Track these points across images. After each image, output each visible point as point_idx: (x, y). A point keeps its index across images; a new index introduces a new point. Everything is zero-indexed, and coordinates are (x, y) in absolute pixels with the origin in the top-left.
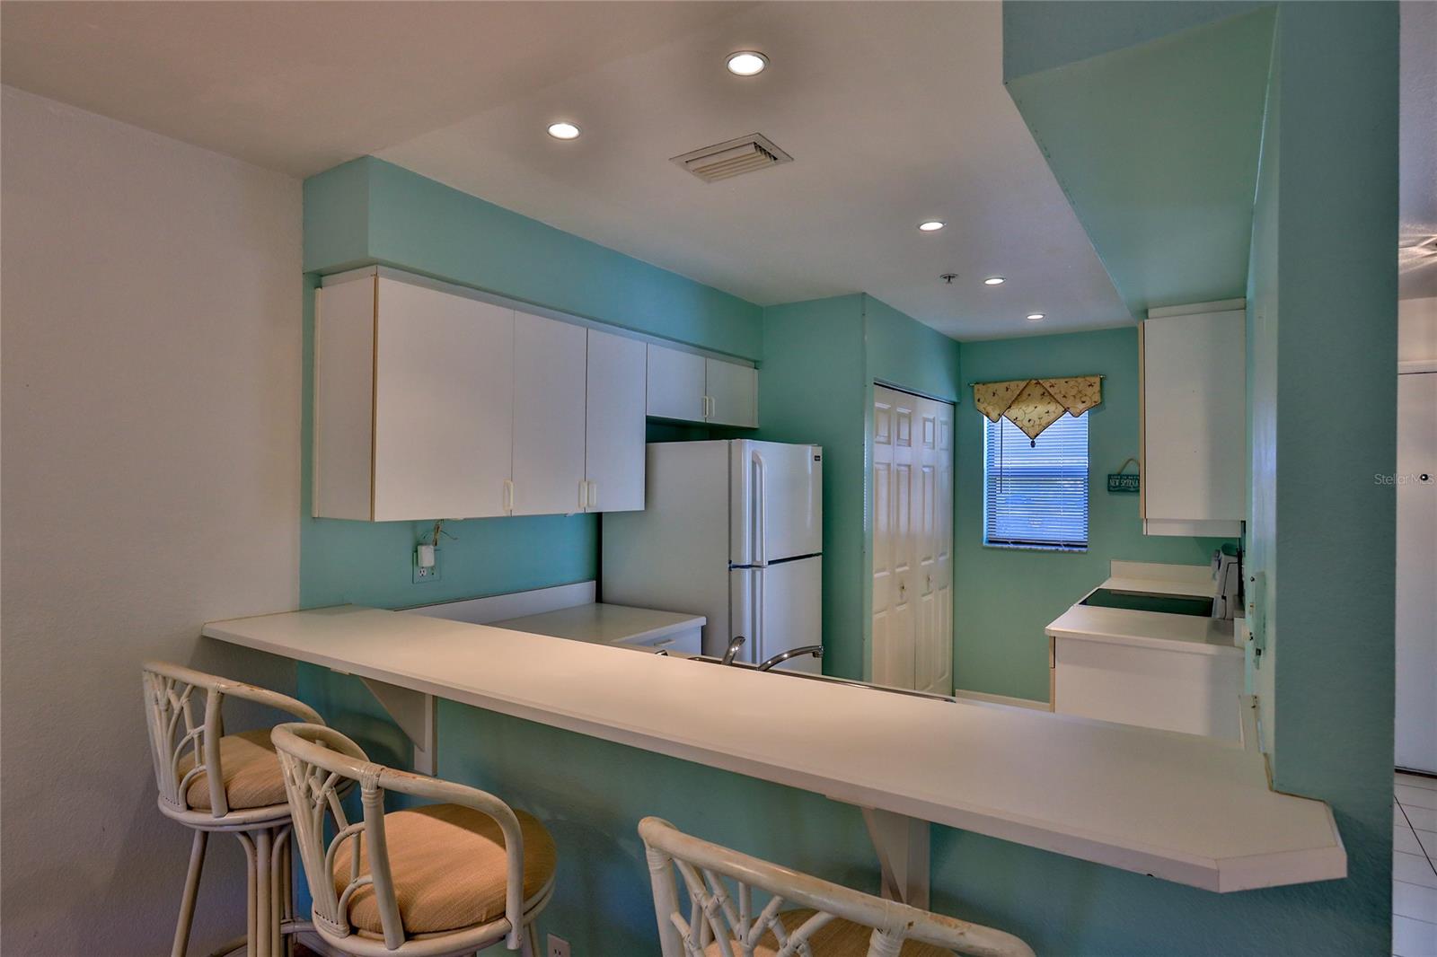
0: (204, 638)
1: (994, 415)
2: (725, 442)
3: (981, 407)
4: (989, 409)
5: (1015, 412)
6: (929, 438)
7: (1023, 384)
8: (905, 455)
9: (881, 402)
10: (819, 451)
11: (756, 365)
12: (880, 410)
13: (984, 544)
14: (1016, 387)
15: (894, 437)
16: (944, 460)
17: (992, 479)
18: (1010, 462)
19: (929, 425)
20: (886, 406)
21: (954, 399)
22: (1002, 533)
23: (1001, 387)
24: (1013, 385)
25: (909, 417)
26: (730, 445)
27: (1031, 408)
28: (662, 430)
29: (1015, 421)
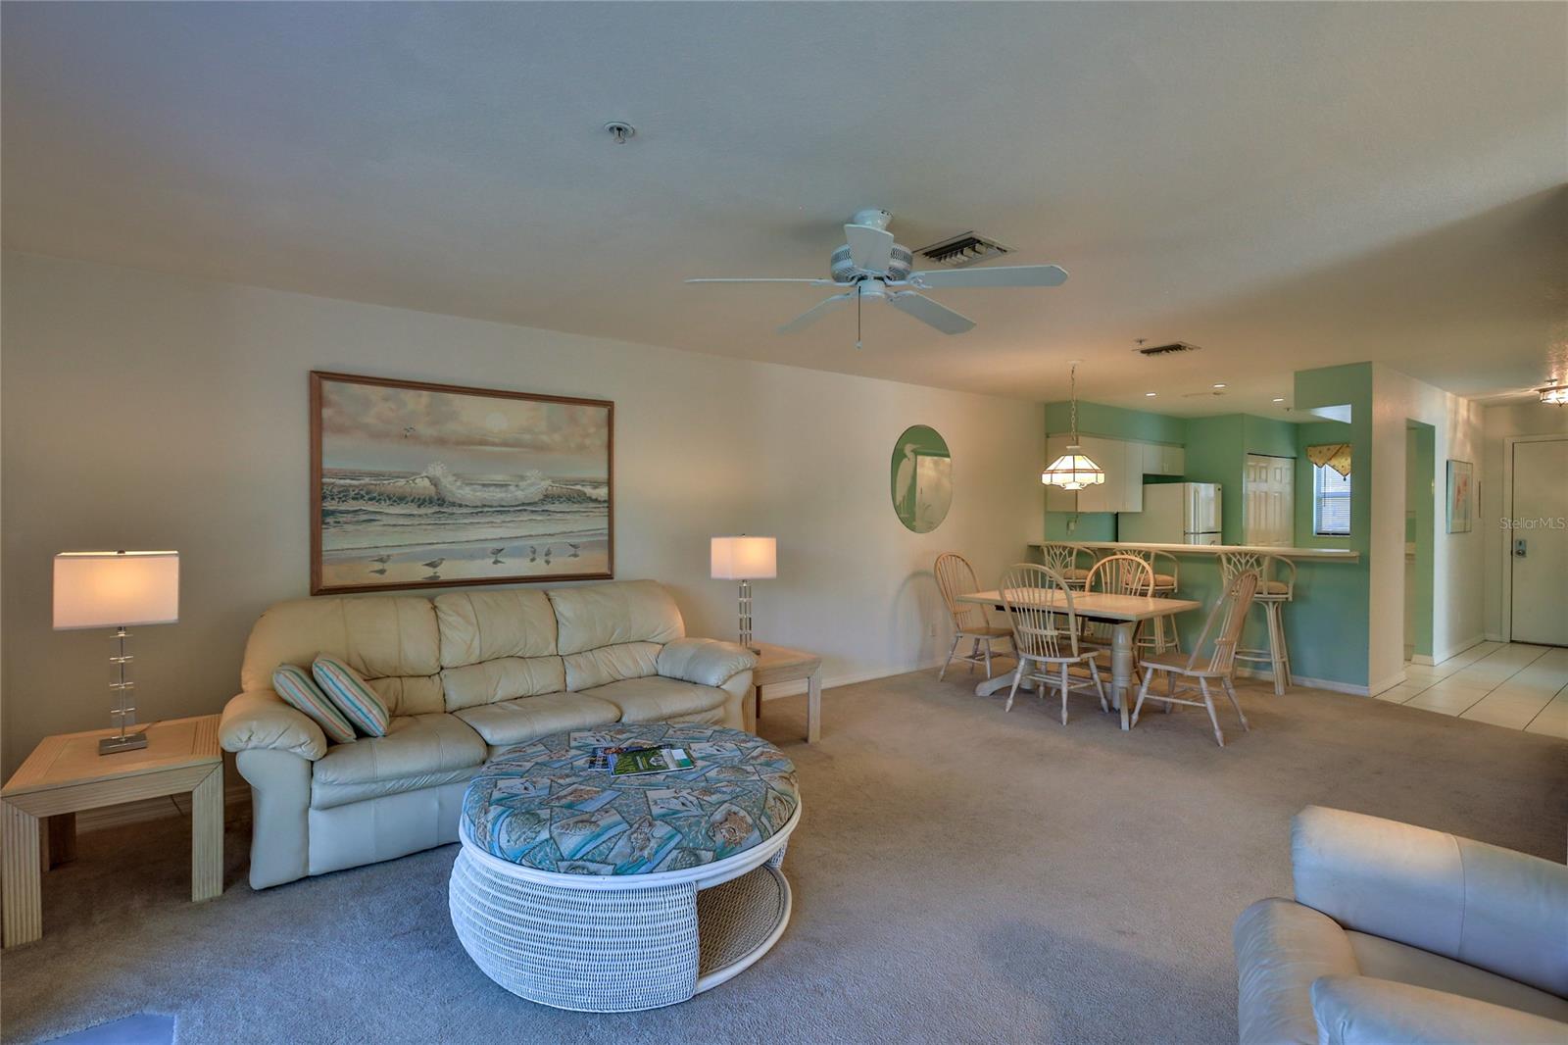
0: (1030, 546)
1: (1320, 464)
2: (1182, 484)
3: (1312, 459)
4: (1317, 461)
5: (1334, 462)
6: (1278, 477)
7: (1338, 447)
8: (1264, 487)
9: (1251, 462)
10: (1220, 487)
11: (1183, 446)
12: (1251, 466)
13: (1314, 534)
14: (1334, 448)
15: (1257, 479)
16: (1288, 489)
17: (1319, 500)
18: (1330, 490)
19: (1278, 471)
20: (1253, 464)
21: (1294, 455)
22: (1325, 529)
23: (1325, 448)
24: (1332, 447)
25: (1266, 468)
26: (1184, 487)
27: (1343, 460)
28: (1148, 479)
29: (1333, 467)
